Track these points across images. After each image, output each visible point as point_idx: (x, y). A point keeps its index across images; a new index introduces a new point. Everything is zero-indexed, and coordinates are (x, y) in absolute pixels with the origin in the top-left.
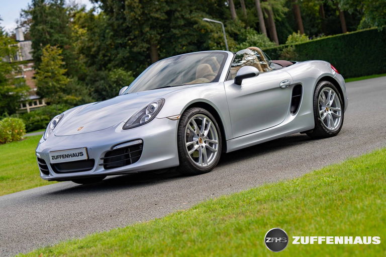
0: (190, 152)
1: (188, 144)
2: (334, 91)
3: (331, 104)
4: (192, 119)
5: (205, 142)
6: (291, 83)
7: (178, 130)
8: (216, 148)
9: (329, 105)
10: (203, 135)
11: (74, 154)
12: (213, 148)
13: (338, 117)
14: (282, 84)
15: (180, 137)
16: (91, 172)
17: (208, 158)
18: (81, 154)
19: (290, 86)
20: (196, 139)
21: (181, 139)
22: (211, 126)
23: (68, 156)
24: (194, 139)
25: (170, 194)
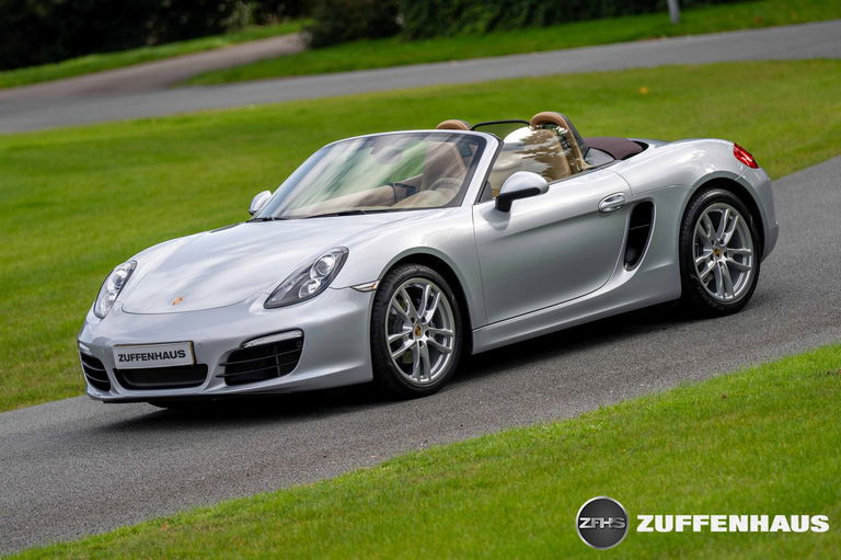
0: (394, 355)
1: (390, 338)
2: (735, 211)
3: (726, 240)
4: (402, 288)
5: (427, 334)
6: (627, 201)
7: (373, 311)
8: (450, 345)
9: (722, 242)
10: (424, 319)
11: (166, 353)
12: (444, 345)
13: (745, 271)
14: (605, 204)
15: (377, 325)
16: (200, 390)
17: (432, 366)
18: (182, 354)
19: (623, 206)
20: (408, 328)
21: (377, 330)
22: (441, 301)
23: (153, 356)
24: (404, 327)
25: (352, 439)
